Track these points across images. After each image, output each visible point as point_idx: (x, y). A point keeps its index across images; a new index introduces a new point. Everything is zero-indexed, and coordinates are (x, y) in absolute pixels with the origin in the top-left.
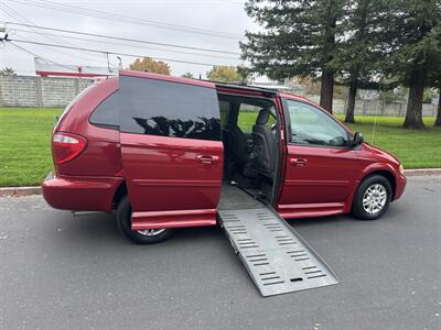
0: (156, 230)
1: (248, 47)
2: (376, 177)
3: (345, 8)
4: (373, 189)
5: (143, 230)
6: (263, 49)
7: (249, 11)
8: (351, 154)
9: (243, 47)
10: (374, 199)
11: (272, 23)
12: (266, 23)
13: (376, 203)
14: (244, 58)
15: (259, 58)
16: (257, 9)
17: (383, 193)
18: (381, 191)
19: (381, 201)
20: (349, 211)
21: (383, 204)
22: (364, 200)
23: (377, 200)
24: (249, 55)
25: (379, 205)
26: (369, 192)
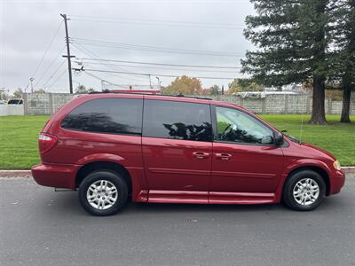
0: (106, 204)
1: (247, 63)
2: (307, 172)
3: (330, 24)
4: (303, 182)
6: (259, 64)
7: (247, 35)
9: (243, 63)
10: (306, 192)
11: (264, 43)
12: (259, 43)
13: (308, 196)
14: (243, 72)
15: (256, 71)
16: (253, 33)
17: (315, 186)
18: (313, 185)
19: (314, 194)
20: (279, 201)
21: (316, 197)
22: (295, 193)
23: (309, 193)
24: (247, 69)
25: (312, 198)
26: (299, 185)
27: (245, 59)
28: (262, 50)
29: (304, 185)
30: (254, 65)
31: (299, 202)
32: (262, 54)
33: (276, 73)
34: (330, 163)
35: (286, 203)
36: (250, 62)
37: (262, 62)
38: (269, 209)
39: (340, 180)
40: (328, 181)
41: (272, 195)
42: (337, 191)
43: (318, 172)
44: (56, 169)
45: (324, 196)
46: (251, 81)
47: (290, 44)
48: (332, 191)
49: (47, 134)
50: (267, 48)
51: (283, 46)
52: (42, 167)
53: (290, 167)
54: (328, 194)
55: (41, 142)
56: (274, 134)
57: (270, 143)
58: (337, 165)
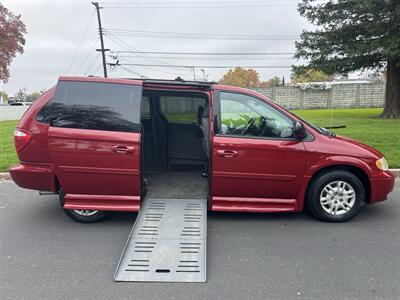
0: (91, 211)
1: (303, 45)
2: (338, 173)
4: (333, 186)
5: (80, 210)
6: (319, 45)
8: (299, 146)
9: (299, 46)
10: (338, 198)
11: (323, 19)
12: (317, 20)
13: (340, 203)
14: (297, 56)
15: (314, 55)
16: (310, 8)
17: (350, 191)
18: (347, 189)
19: (349, 201)
20: (301, 209)
21: (351, 204)
22: (322, 199)
23: (341, 200)
24: (303, 54)
25: (346, 206)
26: (328, 189)
27: (300, 41)
28: (321, 28)
29: (335, 189)
30: (312, 47)
31: (328, 211)
32: (322, 34)
33: (341, 57)
34: (372, 162)
35: (311, 211)
36: (306, 44)
37: (321, 44)
38: (291, 219)
39: (387, 183)
41: (293, 201)
42: (383, 198)
43: (355, 174)
45: (362, 204)
46: (308, 68)
47: (357, 18)
48: (373, 197)
49: (23, 129)
50: (327, 25)
51: (348, 21)
52: (21, 167)
53: (315, 166)
54: (368, 200)
56: (295, 124)
57: (291, 136)
58: (383, 164)
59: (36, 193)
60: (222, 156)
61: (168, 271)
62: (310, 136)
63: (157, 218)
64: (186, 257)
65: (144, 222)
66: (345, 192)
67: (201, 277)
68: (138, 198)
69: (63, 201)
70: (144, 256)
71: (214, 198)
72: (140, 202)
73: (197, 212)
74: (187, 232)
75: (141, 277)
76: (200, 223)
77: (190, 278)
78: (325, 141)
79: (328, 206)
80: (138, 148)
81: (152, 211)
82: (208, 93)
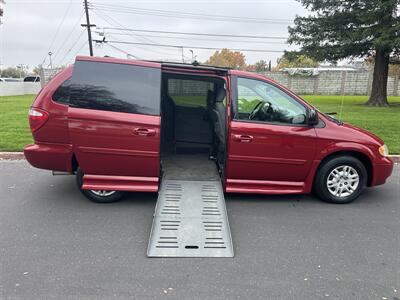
0: (108, 191)
1: (296, 31)
2: (344, 158)
4: (339, 170)
5: (97, 190)
6: (311, 32)
9: (292, 31)
10: (343, 182)
11: (318, 5)
12: (311, 5)
13: (344, 187)
14: (290, 41)
15: (307, 41)
17: (354, 175)
18: (352, 174)
19: (353, 184)
20: (309, 190)
21: (355, 187)
22: (329, 182)
23: (346, 183)
24: (295, 39)
25: (350, 189)
26: (335, 173)
27: (293, 26)
28: (315, 14)
29: (341, 173)
30: (304, 33)
31: (334, 193)
32: (315, 20)
33: (331, 44)
34: (375, 148)
35: (318, 193)
36: (298, 30)
37: (314, 30)
38: (299, 200)
39: (387, 168)
40: (371, 169)
41: (301, 184)
42: (382, 181)
43: (356, 157)
44: (55, 150)
45: (364, 187)
46: (300, 53)
47: (349, 6)
48: (375, 180)
50: (321, 12)
51: (341, 9)
52: (36, 147)
53: (324, 152)
54: (369, 184)
55: (31, 118)
57: (303, 123)
58: (384, 151)
59: (49, 173)
60: (239, 140)
61: (197, 247)
62: (321, 123)
63: (177, 198)
64: (210, 234)
65: (165, 202)
66: (350, 176)
67: (228, 253)
68: (156, 179)
69: (81, 181)
70: (172, 234)
71: (229, 180)
72: (159, 184)
73: (213, 194)
74: (207, 212)
75: (172, 253)
76: (219, 203)
77: (218, 253)
78: (334, 128)
79: (333, 189)
80: (157, 130)
81: (170, 192)
82: (225, 78)
